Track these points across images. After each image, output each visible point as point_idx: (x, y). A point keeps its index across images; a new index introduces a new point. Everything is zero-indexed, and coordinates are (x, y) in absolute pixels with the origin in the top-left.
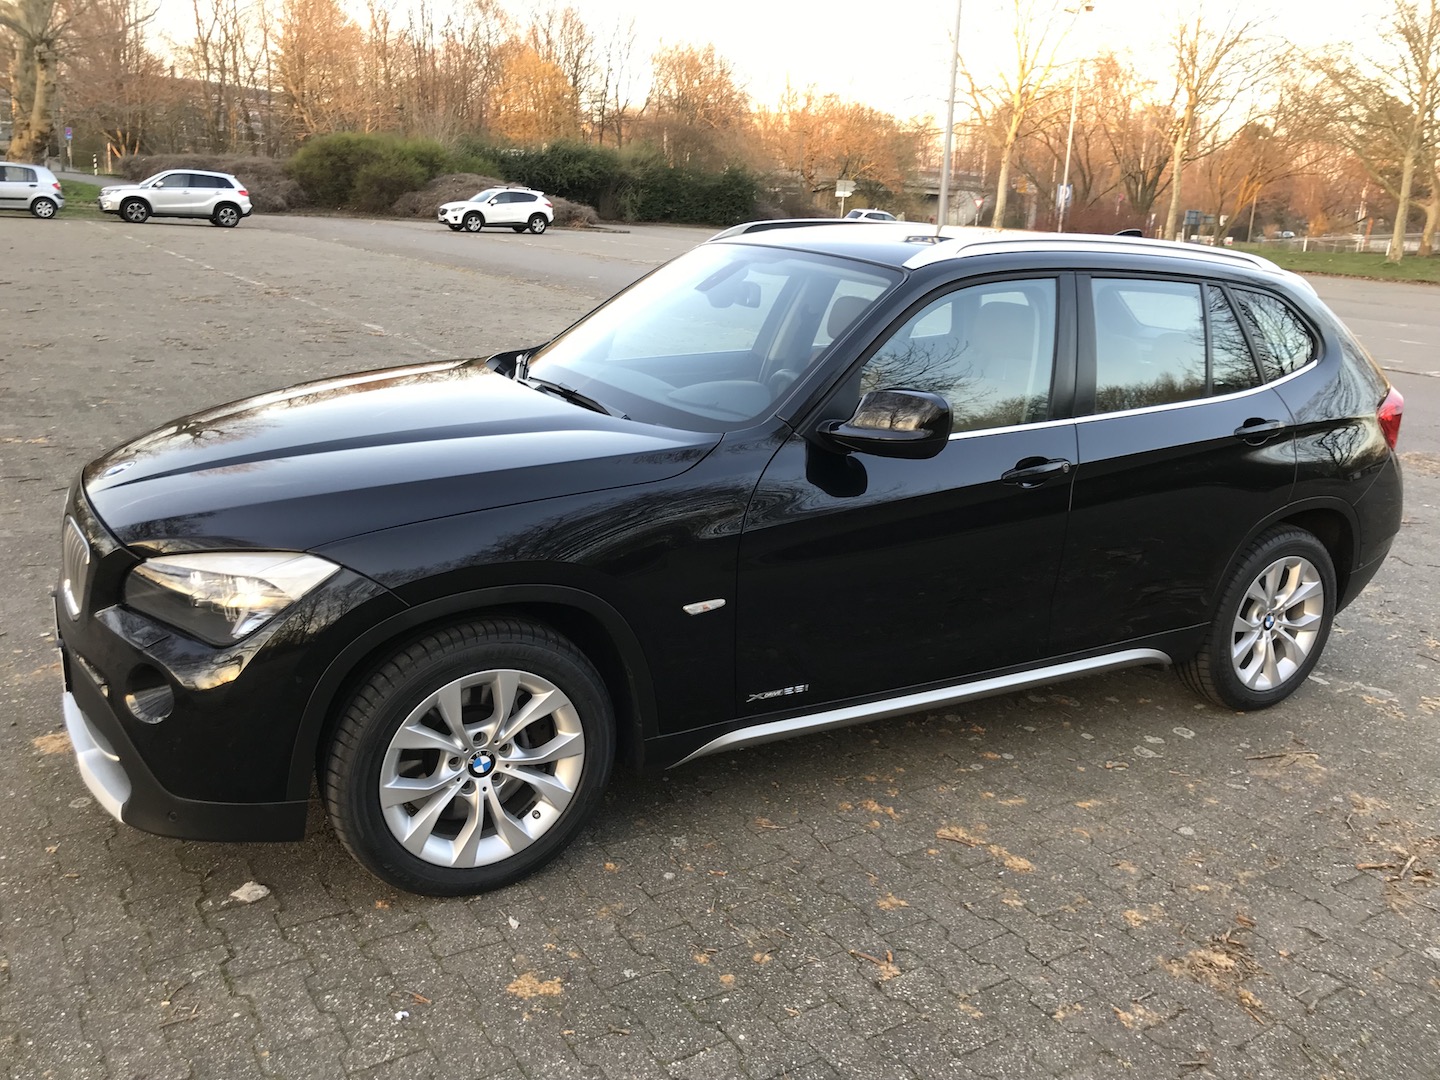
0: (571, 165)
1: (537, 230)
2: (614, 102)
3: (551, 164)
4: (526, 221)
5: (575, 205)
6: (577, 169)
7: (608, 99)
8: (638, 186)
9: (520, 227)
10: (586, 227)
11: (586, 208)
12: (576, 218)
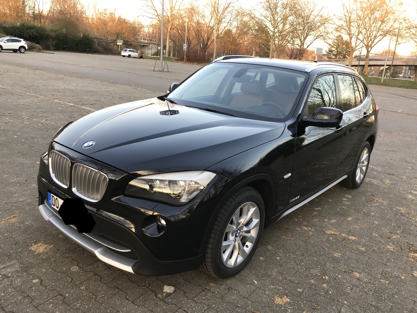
0: (29, 31)
1: (22, 52)
2: (38, 10)
3: (22, 30)
4: (18, 49)
5: (33, 44)
6: (31, 32)
7: (35, 9)
8: (53, 39)
9: (16, 50)
10: (38, 51)
11: (38, 45)
12: (34, 48)
